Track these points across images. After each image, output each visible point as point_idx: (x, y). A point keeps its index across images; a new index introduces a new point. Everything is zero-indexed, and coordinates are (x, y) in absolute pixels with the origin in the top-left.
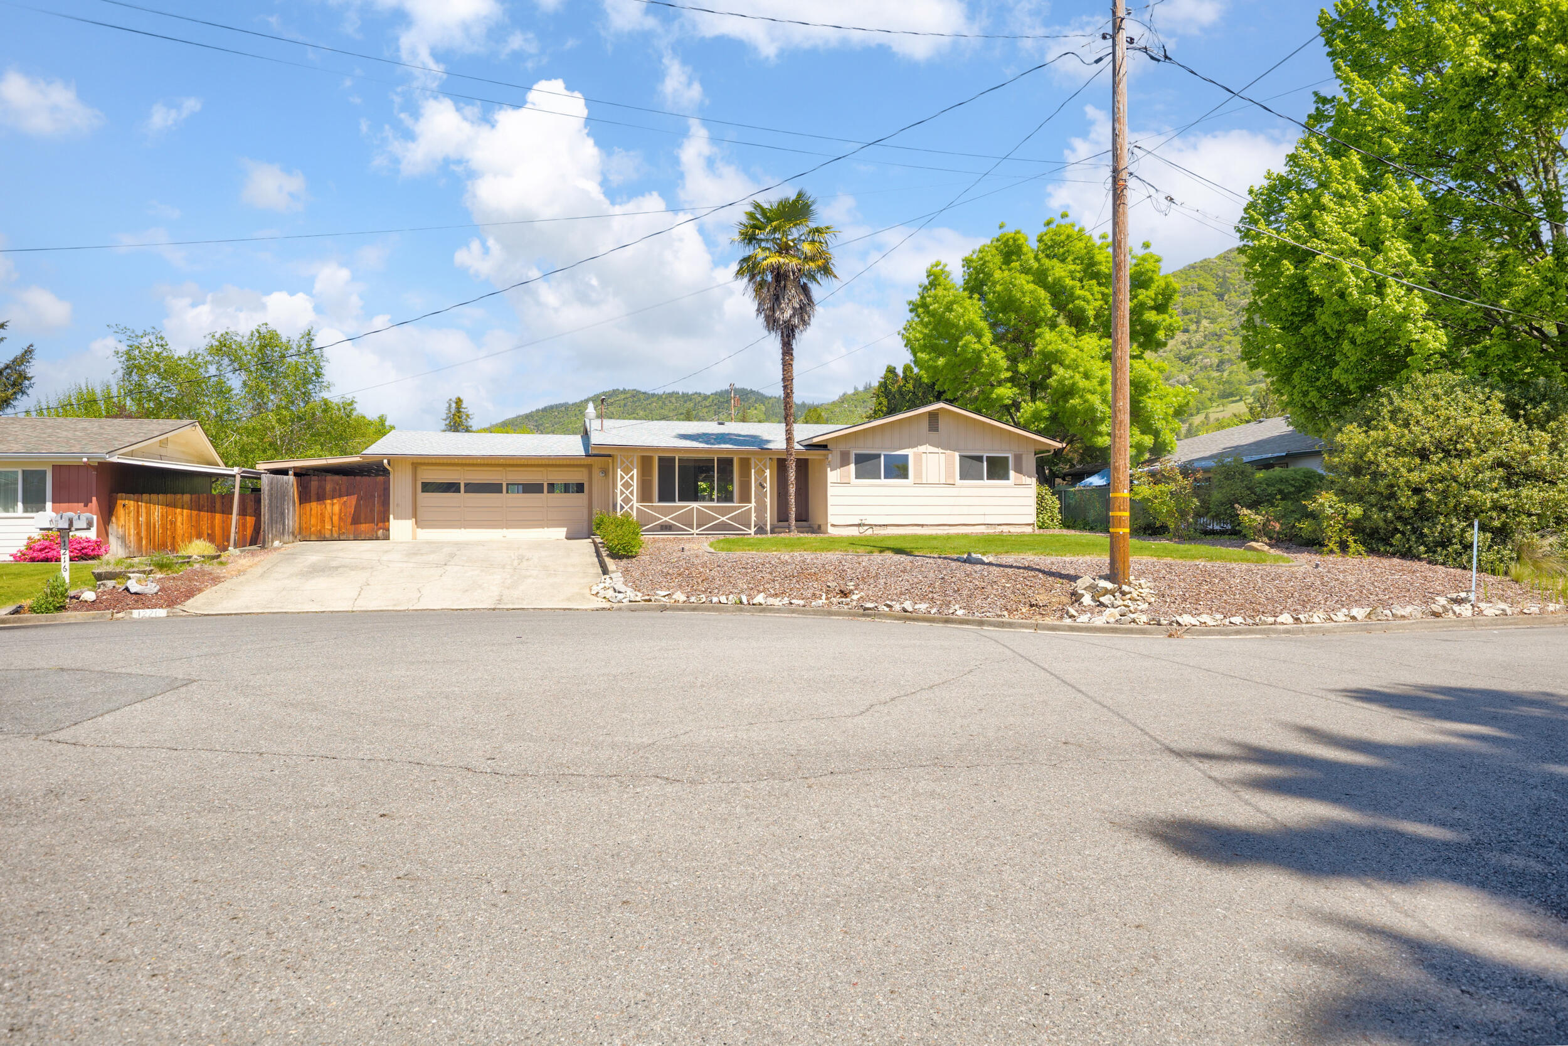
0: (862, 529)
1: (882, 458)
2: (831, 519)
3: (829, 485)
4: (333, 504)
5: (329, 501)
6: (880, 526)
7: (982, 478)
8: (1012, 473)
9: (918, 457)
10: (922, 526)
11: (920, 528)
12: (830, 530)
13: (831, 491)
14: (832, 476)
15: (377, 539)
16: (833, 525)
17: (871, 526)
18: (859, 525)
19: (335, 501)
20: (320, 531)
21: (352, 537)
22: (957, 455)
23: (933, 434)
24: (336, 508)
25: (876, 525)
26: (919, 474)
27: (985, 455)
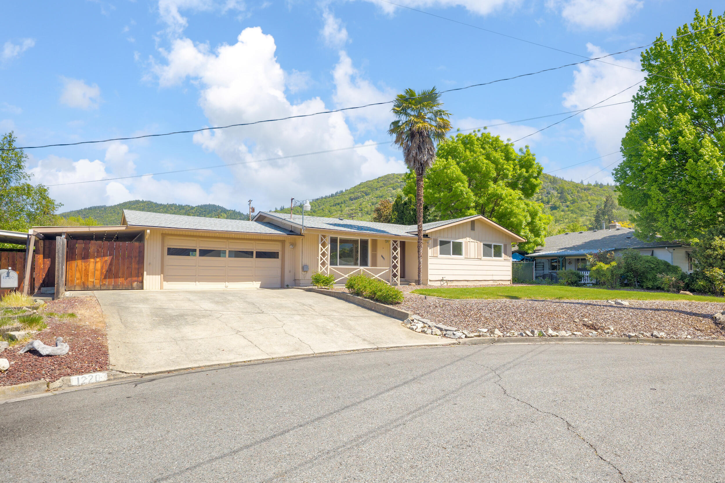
0: (442, 283)
1: (452, 242)
2: (430, 277)
3: (429, 257)
4: (96, 262)
5: (92, 260)
6: (450, 281)
7: (491, 256)
8: (503, 254)
9: (466, 243)
10: (468, 281)
11: (467, 282)
12: (429, 283)
13: (430, 261)
14: (430, 252)
15: (133, 289)
16: (430, 281)
17: (447, 281)
18: (442, 280)
19: (98, 260)
20: (84, 283)
21: (111, 287)
22: (482, 244)
23: (473, 232)
24: (99, 265)
25: (448, 281)
26: (467, 254)
27: (493, 244)
